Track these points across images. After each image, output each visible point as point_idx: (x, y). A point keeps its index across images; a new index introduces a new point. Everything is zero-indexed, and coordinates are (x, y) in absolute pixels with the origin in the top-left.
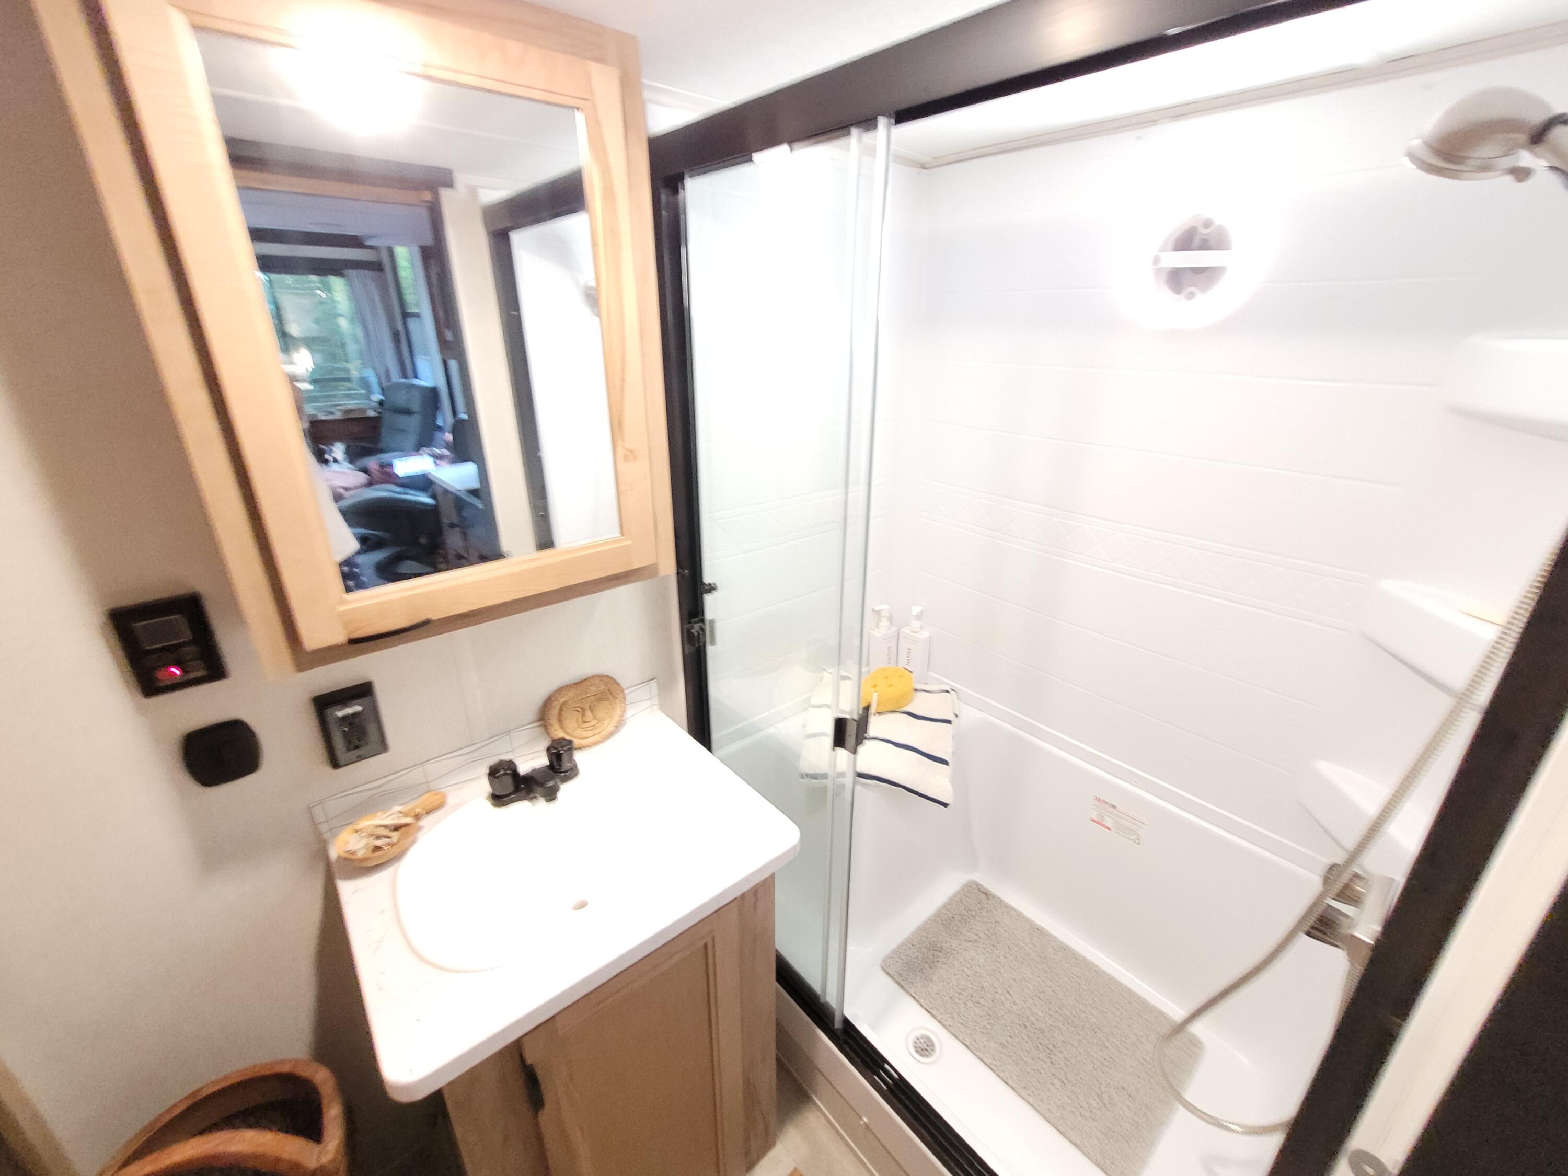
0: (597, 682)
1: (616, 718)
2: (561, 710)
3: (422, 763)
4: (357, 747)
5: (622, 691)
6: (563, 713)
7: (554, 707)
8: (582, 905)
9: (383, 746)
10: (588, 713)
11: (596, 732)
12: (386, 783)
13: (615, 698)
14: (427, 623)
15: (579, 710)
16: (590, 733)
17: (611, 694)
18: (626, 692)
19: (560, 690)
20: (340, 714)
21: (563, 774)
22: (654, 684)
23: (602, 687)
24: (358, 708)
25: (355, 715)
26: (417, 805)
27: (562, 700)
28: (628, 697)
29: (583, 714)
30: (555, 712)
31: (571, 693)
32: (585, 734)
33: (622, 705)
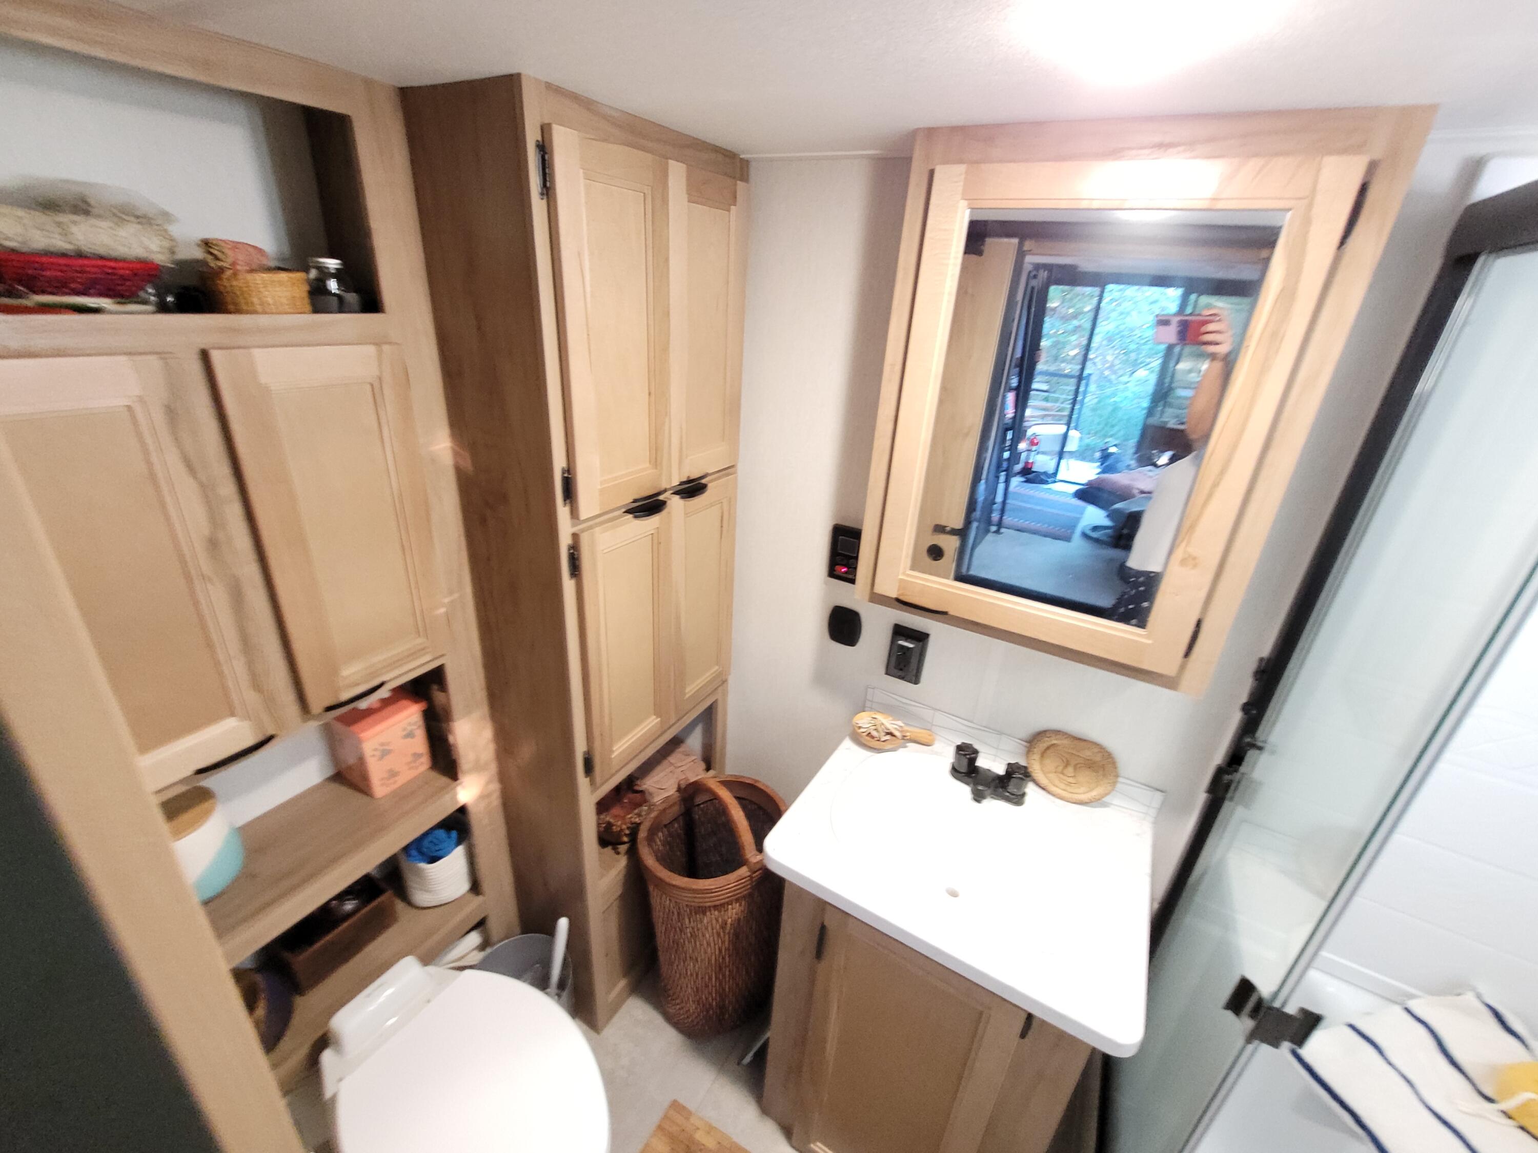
0: (1096, 750)
1: (1094, 793)
2: (1048, 748)
3: (936, 709)
4: (901, 670)
5: (1117, 776)
6: (1048, 752)
7: (1044, 742)
8: (954, 894)
9: (916, 680)
10: (1070, 770)
11: (1068, 788)
12: (911, 705)
13: (1104, 775)
14: (944, 613)
15: (1065, 760)
16: (1063, 786)
17: (1104, 770)
18: (1120, 779)
19: (1057, 732)
20: (901, 642)
21: (1008, 794)
22: (1158, 795)
23: (1098, 758)
24: (911, 646)
25: (908, 649)
26: (913, 730)
27: (1055, 742)
28: (1119, 786)
29: (1066, 766)
30: (1043, 745)
31: (1066, 742)
32: (1057, 782)
33: (1110, 788)
